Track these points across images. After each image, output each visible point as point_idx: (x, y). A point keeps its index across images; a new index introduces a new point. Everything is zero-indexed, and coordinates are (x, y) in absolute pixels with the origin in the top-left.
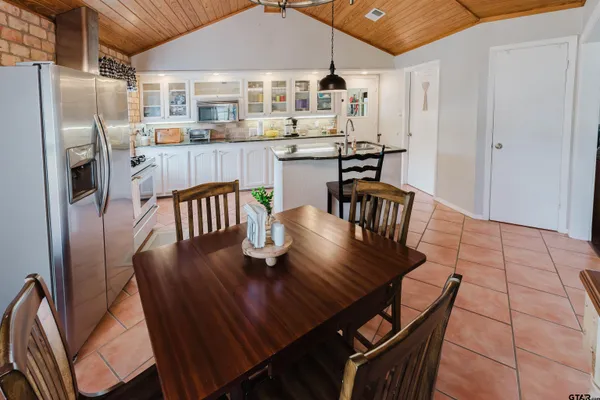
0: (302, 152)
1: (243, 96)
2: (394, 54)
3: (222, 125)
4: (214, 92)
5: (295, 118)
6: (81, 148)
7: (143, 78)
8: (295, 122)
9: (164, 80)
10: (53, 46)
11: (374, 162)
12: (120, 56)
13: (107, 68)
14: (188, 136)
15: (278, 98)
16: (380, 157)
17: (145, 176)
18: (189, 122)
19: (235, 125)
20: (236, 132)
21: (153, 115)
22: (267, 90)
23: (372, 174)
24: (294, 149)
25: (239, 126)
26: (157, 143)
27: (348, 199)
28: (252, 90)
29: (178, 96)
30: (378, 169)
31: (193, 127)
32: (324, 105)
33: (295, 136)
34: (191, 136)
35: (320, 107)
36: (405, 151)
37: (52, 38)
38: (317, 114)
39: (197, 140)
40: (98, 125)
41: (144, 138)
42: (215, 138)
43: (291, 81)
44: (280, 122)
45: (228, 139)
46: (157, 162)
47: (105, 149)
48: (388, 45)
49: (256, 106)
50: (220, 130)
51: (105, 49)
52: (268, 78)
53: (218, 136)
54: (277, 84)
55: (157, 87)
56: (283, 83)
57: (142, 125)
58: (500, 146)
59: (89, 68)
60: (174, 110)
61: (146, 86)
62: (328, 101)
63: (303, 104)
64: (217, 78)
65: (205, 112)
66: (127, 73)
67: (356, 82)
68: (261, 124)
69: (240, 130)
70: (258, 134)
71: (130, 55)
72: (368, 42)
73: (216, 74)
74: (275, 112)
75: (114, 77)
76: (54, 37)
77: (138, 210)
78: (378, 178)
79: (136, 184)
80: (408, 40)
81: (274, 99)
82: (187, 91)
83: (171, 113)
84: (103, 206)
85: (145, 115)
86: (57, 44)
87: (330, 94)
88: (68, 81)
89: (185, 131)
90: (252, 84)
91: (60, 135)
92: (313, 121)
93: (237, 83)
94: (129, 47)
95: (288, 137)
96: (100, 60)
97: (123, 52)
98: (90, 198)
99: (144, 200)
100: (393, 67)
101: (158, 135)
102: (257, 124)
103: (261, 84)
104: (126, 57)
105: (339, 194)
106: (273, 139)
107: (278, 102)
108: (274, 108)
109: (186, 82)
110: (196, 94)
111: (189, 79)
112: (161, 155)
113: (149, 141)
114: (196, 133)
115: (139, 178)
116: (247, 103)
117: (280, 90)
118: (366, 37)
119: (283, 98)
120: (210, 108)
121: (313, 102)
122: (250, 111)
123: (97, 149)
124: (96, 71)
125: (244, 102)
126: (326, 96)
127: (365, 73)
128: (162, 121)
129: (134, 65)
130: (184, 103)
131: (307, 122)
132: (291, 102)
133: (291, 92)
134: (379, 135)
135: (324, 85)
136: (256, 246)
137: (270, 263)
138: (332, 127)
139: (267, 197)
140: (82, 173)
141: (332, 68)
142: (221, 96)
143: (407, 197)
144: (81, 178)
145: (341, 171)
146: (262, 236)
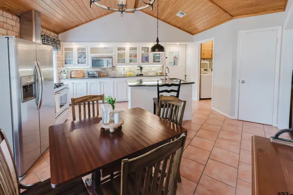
0: (144, 83)
1: (115, 54)
2: (193, 34)
3: (105, 69)
4: (100, 53)
5: (142, 66)
6: (29, 77)
7: (65, 45)
8: (141, 68)
9: (75, 46)
10: (18, 29)
11: (176, 88)
12: (53, 34)
13: (46, 40)
14: (87, 74)
15: (133, 56)
16: (179, 85)
17: (63, 93)
18: (87, 67)
19: (111, 69)
20: (111, 73)
21: (70, 63)
22: (127, 52)
23: (175, 94)
24: (141, 81)
25: (113, 70)
26: (71, 78)
27: (162, 106)
28: (120, 52)
29: (82, 54)
30: (178, 91)
31: (89, 70)
32: (156, 60)
33: (141, 75)
34: (88, 74)
35: (154, 61)
36: (194, 83)
37: (18, 25)
38: (153, 64)
39: (92, 76)
40: (37, 67)
41: (65, 75)
42: (100, 75)
43: (139, 47)
44: (134, 68)
45: (107, 76)
46: (70, 86)
47: (40, 79)
48: (189, 29)
49: (121, 59)
50: (104, 71)
51: (45, 31)
52: (128, 46)
53: (102, 75)
54: (132, 49)
55: (71, 49)
56: (135, 49)
57: (64, 68)
58: (243, 82)
59: (37, 40)
60: (80, 61)
61: (66, 49)
62: (159, 58)
63: (146, 59)
64: (102, 45)
65: (96, 62)
66: (56, 43)
67: (172, 49)
68: (124, 69)
69: (114, 72)
70: (123, 74)
71: (58, 34)
72: (179, 28)
73: (101, 43)
74: (131, 63)
75: (49, 44)
76: (19, 24)
77: (59, 110)
78: (178, 96)
79: (57, 97)
80: (199, 27)
81: (131, 56)
82: (86, 51)
83: (78, 63)
84: (39, 105)
85: (66, 63)
86: (21, 28)
87: (159, 54)
88: (23, 46)
89: (85, 72)
90: (119, 49)
91: (18, 73)
92: (151, 68)
93: (112, 48)
94: (57, 30)
95: (137, 76)
96: (42, 36)
97: (54, 32)
98: (32, 102)
99: (61, 106)
100: (192, 41)
101: (72, 73)
102: (122, 69)
103: (124, 49)
104: (56, 35)
105: (159, 105)
106: (131, 76)
107: (133, 58)
108: (131, 61)
109: (86, 47)
110: (91, 53)
111: (88, 46)
112: (73, 83)
113: (67, 76)
114: (91, 73)
115: (59, 93)
116: (117, 58)
117: (133, 52)
118: (179, 25)
119: (135, 56)
120: (99, 60)
121: (151, 59)
122: (118, 63)
123: (36, 80)
124: (39, 41)
125: (116, 58)
126: (158, 55)
127: (178, 44)
128: (74, 67)
129: (60, 39)
130: (85, 58)
131: (148, 68)
132: (139, 58)
133: (139, 53)
134: (186, 76)
135: (153, 49)
136: (105, 123)
137: (111, 130)
138: (161, 71)
139: (113, 101)
140: (29, 89)
141: (158, 41)
142: (103, 54)
143: (183, 103)
144: (28, 91)
145: (159, 92)
146: (108, 118)
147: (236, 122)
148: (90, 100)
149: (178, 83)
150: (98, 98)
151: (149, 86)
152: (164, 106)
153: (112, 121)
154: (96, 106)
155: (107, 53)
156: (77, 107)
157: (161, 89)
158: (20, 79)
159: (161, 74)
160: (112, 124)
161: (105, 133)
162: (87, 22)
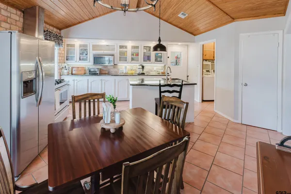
0: (146, 82)
1: (117, 52)
2: (195, 35)
3: (106, 67)
4: (101, 50)
5: (144, 65)
6: (30, 72)
7: (67, 41)
8: (143, 67)
9: (77, 43)
10: (22, 24)
11: (178, 89)
12: (55, 30)
13: (48, 35)
14: (88, 71)
15: (135, 54)
16: (181, 86)
17: (63, 90)
18: (89, 64)
19: (112, 67)
20: (113, 71)
21: (72, 60)
22: (129, 50)
23: (177, 95)
24: (143, 81)
25: (114, 67)
26: (72, 74)
27: (164, 107)
28: (121, 50)
29: (84, 51)
30: (180, 92)
31: (91, 67)
32: (158, 59)
33: (143, 74)
34: (90, 71)
35: (156, 60)
36: (196, 84)
37: (22, 20)
38: (154, 63)
39: (93, 74)
40: (39, 62)
41: (66, 71)
42: (101, 73)
43: (141, 46)
44: (135, 67)
45: (108, 74)
46: (71, 83)
47: (41, 75)
48: (190, 30)
49: (123, 58)
50: (105, 69)
51: (48, 26)
52: (130, 44)
53: (103, 72)
54: (134, 47)
55: (73, 46)
56: (137, 47)
57: (66, 65)
58: (246, 85)
59: (39, 36)
60: (82, 58)
61: (68, 45)
62: (161, 57)
63: (148, 58)
64: (104, 43)
65: (97, 60)
66: (58, 39)
67: (174, 49)
68: (126, 68)
69: (116, 70)
70: (124, 72)
71: (60, 30)
72: (180, 28)
73: (103, 41)
74: (133, 61)
75: (51, 40)
76: (23, 19)
77: (58, 107)
78: (180, 97)
79: (57, 94)
80: (201, 28)
81: (133, 55)
82: (88, 48)
83: (80, 59)
84: (39, 102)
85: (67, 60)
86: (24, 23)
87: (161, 53)
88: (25, 41)
89: (87, 69)
90: (121, 47)
91: (19, 67)
92: (153, 67)
93: (114, 46)
94: (60, 26)
95: (139, 74)
96: (45, 31)
97: (58, 28)
98: (32, 98)
99: (61, 103)
100: (194, 42)
101: (74, 69)
102: (124, 67)
103: (126, 47)
104: (58, 31)
105: (161, 105)
106: (132, 75)
107: (135, 56)
108: (132, 59)
109: (88, 44)
110: (93, 50)
111: (90, 43)
112: (74, 80)
113: (68, 72)
114: (92, 70)
115: (59, 90)
116: (119, 56)
117: (135, 50)
118: (180, 25)
119: (137, 55)
120: (101, 58)
121: (153, 58)
122: (120, 60)
123: (37, 76)
124: (42, 37)
125: (117, 56)
126: (160, 55)
127: (179, 44)
128: (76, 63)
129: (62, 35)
130: (87, 55)
131: (149, 67)
132: (141, 57)
133: (141, 52)
134: (188, 76)
135: (155, 49)
136: (106, 122)
137: (112, 131)
138: (163, 71)
139: (114, 100)
140: (29, 84)
141: (160, 40)
142: (105, 52)
143: (185, 105)
144: (28, 87)
145: (161, 92)
146: (109, 118)
147: (240, 126)
148: (91, 98)
149: (180, 84)
150: (99, 97)
151: (151, 85)
152: (166, 107)
153: (113, 121)
154: (96, 104)
155: (109, 50)
156: (77, 105)
157: (163, 89)
158: (21, 74)
159: (163, 74)
160: (112, 125)
161: (105, 133)
162: (90, 19)
